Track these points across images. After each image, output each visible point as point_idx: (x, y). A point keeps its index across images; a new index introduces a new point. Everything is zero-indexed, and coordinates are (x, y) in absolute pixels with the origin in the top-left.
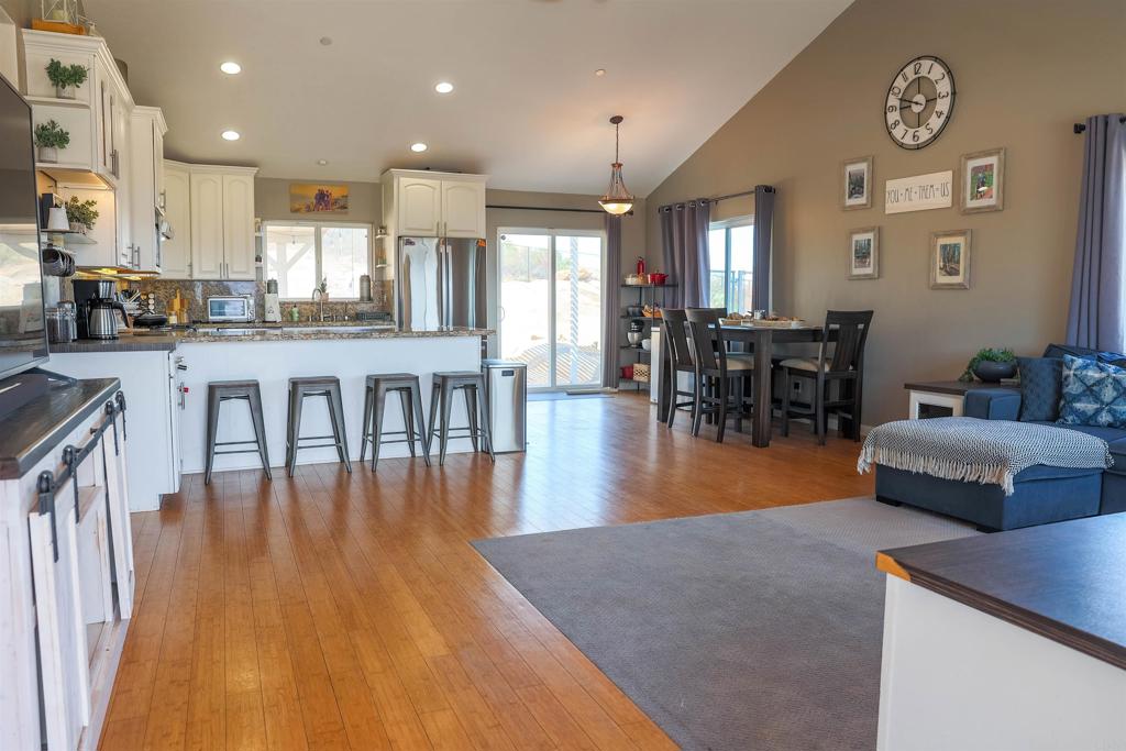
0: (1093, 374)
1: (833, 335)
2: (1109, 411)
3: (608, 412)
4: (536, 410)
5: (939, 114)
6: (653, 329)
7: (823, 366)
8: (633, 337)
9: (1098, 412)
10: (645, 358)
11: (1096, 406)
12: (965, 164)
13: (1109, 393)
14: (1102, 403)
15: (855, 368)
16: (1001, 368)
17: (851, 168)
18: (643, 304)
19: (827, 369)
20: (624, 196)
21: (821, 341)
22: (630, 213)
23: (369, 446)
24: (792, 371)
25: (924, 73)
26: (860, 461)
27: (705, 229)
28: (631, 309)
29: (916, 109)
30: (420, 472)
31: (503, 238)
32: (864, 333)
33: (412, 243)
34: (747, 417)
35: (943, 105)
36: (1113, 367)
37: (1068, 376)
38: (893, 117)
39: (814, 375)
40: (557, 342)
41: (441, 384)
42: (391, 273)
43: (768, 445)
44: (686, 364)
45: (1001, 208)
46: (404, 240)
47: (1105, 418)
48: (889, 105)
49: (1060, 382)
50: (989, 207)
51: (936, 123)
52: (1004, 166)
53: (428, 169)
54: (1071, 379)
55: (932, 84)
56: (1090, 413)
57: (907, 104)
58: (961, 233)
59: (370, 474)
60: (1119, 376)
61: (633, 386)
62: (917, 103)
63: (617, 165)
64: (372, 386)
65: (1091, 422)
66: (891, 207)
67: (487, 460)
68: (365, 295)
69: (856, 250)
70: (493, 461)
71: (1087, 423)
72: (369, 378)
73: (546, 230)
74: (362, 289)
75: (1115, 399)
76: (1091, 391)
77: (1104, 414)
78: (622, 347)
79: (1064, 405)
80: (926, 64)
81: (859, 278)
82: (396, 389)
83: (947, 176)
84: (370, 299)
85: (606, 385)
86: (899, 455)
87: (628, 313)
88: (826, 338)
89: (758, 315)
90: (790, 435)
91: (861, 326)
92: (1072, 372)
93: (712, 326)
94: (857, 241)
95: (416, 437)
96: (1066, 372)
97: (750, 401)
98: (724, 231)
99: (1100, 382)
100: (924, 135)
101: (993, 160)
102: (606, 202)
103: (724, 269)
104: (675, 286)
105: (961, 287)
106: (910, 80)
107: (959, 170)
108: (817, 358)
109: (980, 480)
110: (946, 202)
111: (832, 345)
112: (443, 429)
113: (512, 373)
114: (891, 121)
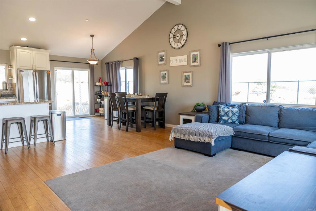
0: (226, 110)
1: (157, 100)
2: (231, 119)
3: (92, 123)
4: (69, 124)
5: (184, 40)
6: (105, 98)
7: (155, 108)
8: (99, 100)
9: (228, 119)
10: (103, 106)
11: (228, 118)
12: (191, 54)
13: (230, 115)
14: (229, 117)
15: (163, 108)
16: (202, 108)
17: (160, 54)
18: (101, 91)
19: (156, 109)
20: (95, 59)
21: (154, 101)
22: (97, 64)
23: (4, 145)
24: (146, 110)
25: (179, 28)
26: (170, 137)
27: (119, 69)
28: (98, 92)
29: (178, 38)
30: (26, 151)
31: (56, 70)
32: (165, 99)
33: (22, 71)
34: (134, 123)
35: (185, 37)
36: (231, 107)
37: (220, 110)
38: (171, 40)
39: (152, 111)
40: (75, 101)
41: (34, 120)
42: (15, 81)
43: (141, 131)
44: (116, 109)
45: (200, 65)
46: (19, 70)
47: (230, 121)
48: (170, 37)
49: (218, 112)
50: (197, 65)
51: (183, 42)
52: (201, 54)
53: (28, 47)
54: (221, 111)
55: (182, 31)
56: (226, 120)
57: (175, 37)
58: (190, 72)
59: (5, 155)
60: (233, 110)
61: (99, 114)
62: (178, 36)
63: (93, 50)
64: (5, 123)
65: (227, 122)
66: (171, 65)
67: (52, 144)
68: (5, 88)
69: (162, 76)
70: (54, 145)
71: (226, 123)
72: (3, 120)
73: (71, 68)
74: (3, 86)
75: (232, 116)
76: (226, 114)
77: (230, 120)
78: (95, 103)
79: (220, 118)
80: (180, 26)
81: (163, 84)
82: (16, 123)
83: (186, 57)
84: (7, 90)
85: (91, 114)
86: (181, 135)
87: (97, 93)
88: (156, 101)
89: (136, 94)
90: (146, 128)
91: (165, 97)
92: (221, 109)
93: (124, 98)
94: (162, 74)
95: (24, 139)
96: (220, 109)
97: (134, 118)
98: (124, 70)
99: (228, 111)
100: (180, 45)
101: (198, 53)
102: (90, 60)
103: (125, 81)
104: (111, 85)
105: (190, 86)
106: (176, 30)
107: (189, 55)
108: (153, 106)
109: (205, 142)
110: (186, 63)
111: (157, 102)
112: (35, 135)
113: (60, 115)
114: (171, 41)
